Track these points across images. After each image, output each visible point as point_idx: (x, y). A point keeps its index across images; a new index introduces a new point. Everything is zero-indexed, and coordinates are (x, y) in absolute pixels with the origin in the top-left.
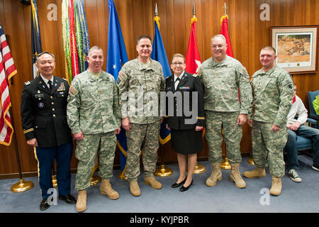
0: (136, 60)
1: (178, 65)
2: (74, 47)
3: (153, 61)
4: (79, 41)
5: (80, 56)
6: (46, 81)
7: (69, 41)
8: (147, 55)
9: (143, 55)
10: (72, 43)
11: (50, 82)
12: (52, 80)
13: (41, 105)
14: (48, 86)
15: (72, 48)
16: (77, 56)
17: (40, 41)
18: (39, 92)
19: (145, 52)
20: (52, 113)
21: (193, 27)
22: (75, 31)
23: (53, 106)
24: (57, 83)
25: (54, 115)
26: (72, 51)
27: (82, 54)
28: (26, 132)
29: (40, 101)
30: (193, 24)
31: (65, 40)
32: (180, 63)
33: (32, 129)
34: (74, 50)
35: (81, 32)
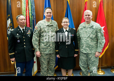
0: (44, 20)
1: (66, 23)
2: (28, 13)
3: (53, 20)
4: (30, 10)
5: (30, 17)
6: (21, 29)
7: (25, 9)
8: (50, 17)
9: (48, 17)
10: (26, 11)
11: (23, 30)
12: (24, 28)
13: (19, 41)
14: (22, 31)
15: (27, 13)
16: (29, 17)
17: (11, 9)
18: (18, 34)
19: (49, 16)
20: (24, 45)
21: (86, 4)
22: (28, 5)
23: (25, 42)
24: (26, 30)
25: (25, 46)
26: (27, 15)
27: (32, 16)
28: (10, 54)
29: (18, 39)
30: (86, 3)
31: (23, 9)
32: (67, 22)
33: (13, 53)
34: (28, 14)
35: (31, 5)
